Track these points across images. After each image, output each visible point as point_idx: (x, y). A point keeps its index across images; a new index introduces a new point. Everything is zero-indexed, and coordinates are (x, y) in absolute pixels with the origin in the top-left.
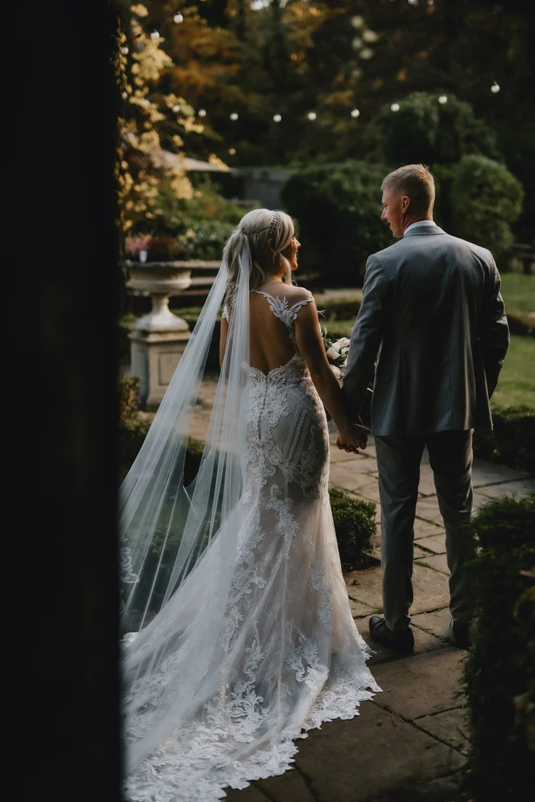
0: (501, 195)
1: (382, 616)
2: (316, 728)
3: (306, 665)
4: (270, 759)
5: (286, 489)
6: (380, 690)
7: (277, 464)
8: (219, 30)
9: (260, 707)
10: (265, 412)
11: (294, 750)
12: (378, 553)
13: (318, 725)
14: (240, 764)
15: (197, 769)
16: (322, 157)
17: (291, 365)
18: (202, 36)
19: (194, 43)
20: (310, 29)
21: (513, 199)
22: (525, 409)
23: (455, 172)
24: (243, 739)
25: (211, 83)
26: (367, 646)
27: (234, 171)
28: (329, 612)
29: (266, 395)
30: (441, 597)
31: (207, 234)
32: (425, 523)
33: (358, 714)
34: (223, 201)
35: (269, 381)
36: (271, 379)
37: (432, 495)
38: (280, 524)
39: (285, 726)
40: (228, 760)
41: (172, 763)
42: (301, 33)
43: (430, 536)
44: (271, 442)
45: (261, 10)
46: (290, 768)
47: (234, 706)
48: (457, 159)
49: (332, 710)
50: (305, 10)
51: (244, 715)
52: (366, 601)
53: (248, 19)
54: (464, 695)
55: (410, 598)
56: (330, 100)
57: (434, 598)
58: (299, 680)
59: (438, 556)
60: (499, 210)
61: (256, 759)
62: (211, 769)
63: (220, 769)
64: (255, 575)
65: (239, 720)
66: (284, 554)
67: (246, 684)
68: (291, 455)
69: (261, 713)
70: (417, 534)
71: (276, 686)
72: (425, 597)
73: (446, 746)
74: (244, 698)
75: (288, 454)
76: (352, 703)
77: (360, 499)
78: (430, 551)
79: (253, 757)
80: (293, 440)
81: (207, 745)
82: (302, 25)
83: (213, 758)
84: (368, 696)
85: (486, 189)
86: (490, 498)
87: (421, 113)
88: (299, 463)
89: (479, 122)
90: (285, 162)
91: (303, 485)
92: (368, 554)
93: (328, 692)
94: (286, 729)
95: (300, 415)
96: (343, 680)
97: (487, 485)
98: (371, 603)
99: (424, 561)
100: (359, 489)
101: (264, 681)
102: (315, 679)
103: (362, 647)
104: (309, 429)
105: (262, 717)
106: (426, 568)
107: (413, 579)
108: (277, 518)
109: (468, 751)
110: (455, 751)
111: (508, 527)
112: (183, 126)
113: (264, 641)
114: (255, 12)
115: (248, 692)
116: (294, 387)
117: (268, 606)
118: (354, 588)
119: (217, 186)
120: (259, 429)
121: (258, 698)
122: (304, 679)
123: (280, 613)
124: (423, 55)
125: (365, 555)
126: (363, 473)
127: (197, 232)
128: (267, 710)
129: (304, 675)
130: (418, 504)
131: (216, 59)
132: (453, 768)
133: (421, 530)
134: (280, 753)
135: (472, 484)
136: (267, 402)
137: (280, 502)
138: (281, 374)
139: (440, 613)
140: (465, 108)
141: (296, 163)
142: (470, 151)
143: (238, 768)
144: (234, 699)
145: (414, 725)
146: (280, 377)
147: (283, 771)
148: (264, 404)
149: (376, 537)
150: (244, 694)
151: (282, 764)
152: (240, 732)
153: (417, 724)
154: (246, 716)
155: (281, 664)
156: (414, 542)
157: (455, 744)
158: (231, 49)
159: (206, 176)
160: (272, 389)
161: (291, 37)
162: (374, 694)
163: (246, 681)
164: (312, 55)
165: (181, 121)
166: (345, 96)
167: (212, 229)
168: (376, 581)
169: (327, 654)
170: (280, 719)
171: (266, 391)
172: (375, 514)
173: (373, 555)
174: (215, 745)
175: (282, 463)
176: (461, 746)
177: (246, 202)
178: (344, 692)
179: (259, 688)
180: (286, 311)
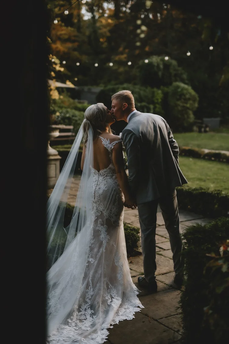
0: (189, 99)
1: (143, 276)
2: (117, 324)
3: (112, 298)
4: (97, 337)
5: (105, 221)
6: (143, 307)
7: (102, 210)
8: (69, 28)
9: (92, 315)
10: (98, 187)
11: (108, 333)
12: (140, 250)
13: (117, 322)
14: (84, 339)
15: (66, 342)
16: (113, 82)
17: (109, 169)
18: (62, 30)
19: (59, 33)
20: (108, 28)
21: (194, 101)
22: (201, 189)
23: (170, 89)
24: (85, 329)
25: (66, 50)
26: (137, 289)
27: (76, 88)
28: (122, 275)
29: (98, 181)
30: (168, 268)
31: (65, 114)
32: (160, 237)
33: (134, 318)
34: (71, 100)
35: (100, 175)
36: (100, 174)
37: (163, 225)
38: (101, 236)
39: (103, 323)
40: (79, 338)
41: (55, 339)
42: (104, 30)
43: (163, 242)
44: (99, 201)
45: (88, 20)
46: (106, 341)
47: (81, 314)
48: (171, 84)
49: (123, 316)
50: (106, 21)
51: (85, 318)
52: (136, 270)
53: (82, 24)
54: (180, 308)
55: (155, 268)
56: (117, 58)
57: (165, 268)
58: (109, 304)
59: (166, 251)
60: (188, 105)
61: (91, 337)
62: (72, 342)
63: (76, 342)
64: (90, 257)
65: (84, 320)
66: (103, 249)
67: (86, 305)
68: (107, 207)
69: (93, 318)
70: (157, 242)
71: (99, 306)
72: (161, 268)
73: (172, 331)
74: (85, 311)
75: (106, 206)
76: (131, 313)
77: (133, 227)
78: (162, 249)
79: (90, 336)
80: (108, 200)
81: (70, 331)
82: (105, 26)
83: (73, 337)
84: (138, 310)
85: (183, 97)
86: (187, 226)
87: (156, 64)
88: (111, 210)
89: (180, 68)
90: (97, 84)
91: (112, 220)
92: (136, 250)
93: (121, 308)
94: (104, 324)
95: (112, 190)
96: (128, 303)
97: (186, 221)
98: (138, 271)
99: (160, 253)
100: (131, 222)
101: (94, 304)
102: (116, 303)
103: (135, 289)
104: (116, 196)
105: (93, 319)
106: (161, 256)
107: (156, 260)
108: (100, 233)
109: (182, 332)
110: (176, 333)
111: (199, 236)
112: (55, 68)
113: (94, 287)
114: (85, 21)
115: (87, 308)
116: (110, 178)
117: (96, 272)
118: (131, 264)
119: (69, 94)
120: (94, 195)
121: (92, 311)
122: (111, 303)
123: (101, 274)
124: (157, 40)
125: (135, 250)
126: (133, 216)
127: (60, 113)
128: (95, 316)
129: (111, 302)
130: (157, 229)
131: (68, 40)
132: (175, 340)
133: (158, 240)
134: (101, 334)
135: (180, 220)
136: (98, 184)
137: (102, 227)
138: (105, 172)
139: (167, 275)
140: (174, 62)
141: (101, 85)
142: (176, 81)
143: (84, 341)
144: (81, 311)
145: (158, 322)
146: (104, 173)
147: (103, 342)
148: (97, 185)
149: (139, 243)
150: (86, 309)
151: (102, 339)
152: (84, 326)
153: (160, 321)
154: (87, 319)
155: (101, 297)
156: (156, 245)
157: (176, 330)
158: (75, 36)
159: (65, 89)
160: (101, 178)
161: (100, 31)
162: (141, 309)
163: (87, 304)
164: (109, 39)
165: (54, 66)
166: (123, 57)
167: (67, 112)
168: (140, 261)
169: (120, 292)
170: (101, 320)
171: (98, 179)
172: (139, 233)
173: (138, 250)
174: (73, 332)
175: (104, 210)
176: (178, 331)
177: (82, 101)
178: (128, 308)
179: (92, 307)
180: (109, 145)
